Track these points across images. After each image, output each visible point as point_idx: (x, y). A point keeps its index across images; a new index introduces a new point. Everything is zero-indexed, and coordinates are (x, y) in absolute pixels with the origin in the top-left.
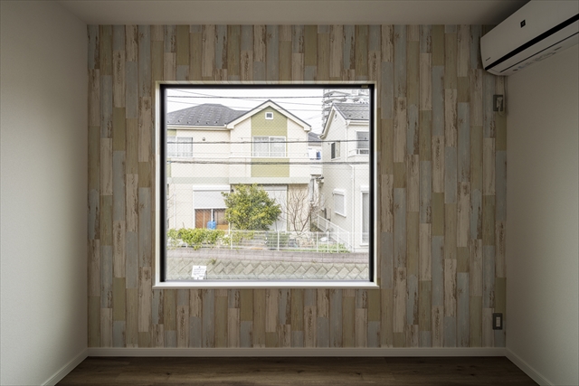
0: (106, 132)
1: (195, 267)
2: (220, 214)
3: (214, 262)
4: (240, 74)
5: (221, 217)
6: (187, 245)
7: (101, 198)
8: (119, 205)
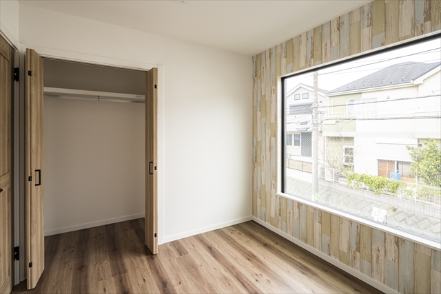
0: (259, 108)
1: (375, 209)
2: (405, 166)
3: (395, 210)
4: (321, 59)
5: (406, 170)
6: (368, 188)
7: (257, 142)
8: (263, 146)
